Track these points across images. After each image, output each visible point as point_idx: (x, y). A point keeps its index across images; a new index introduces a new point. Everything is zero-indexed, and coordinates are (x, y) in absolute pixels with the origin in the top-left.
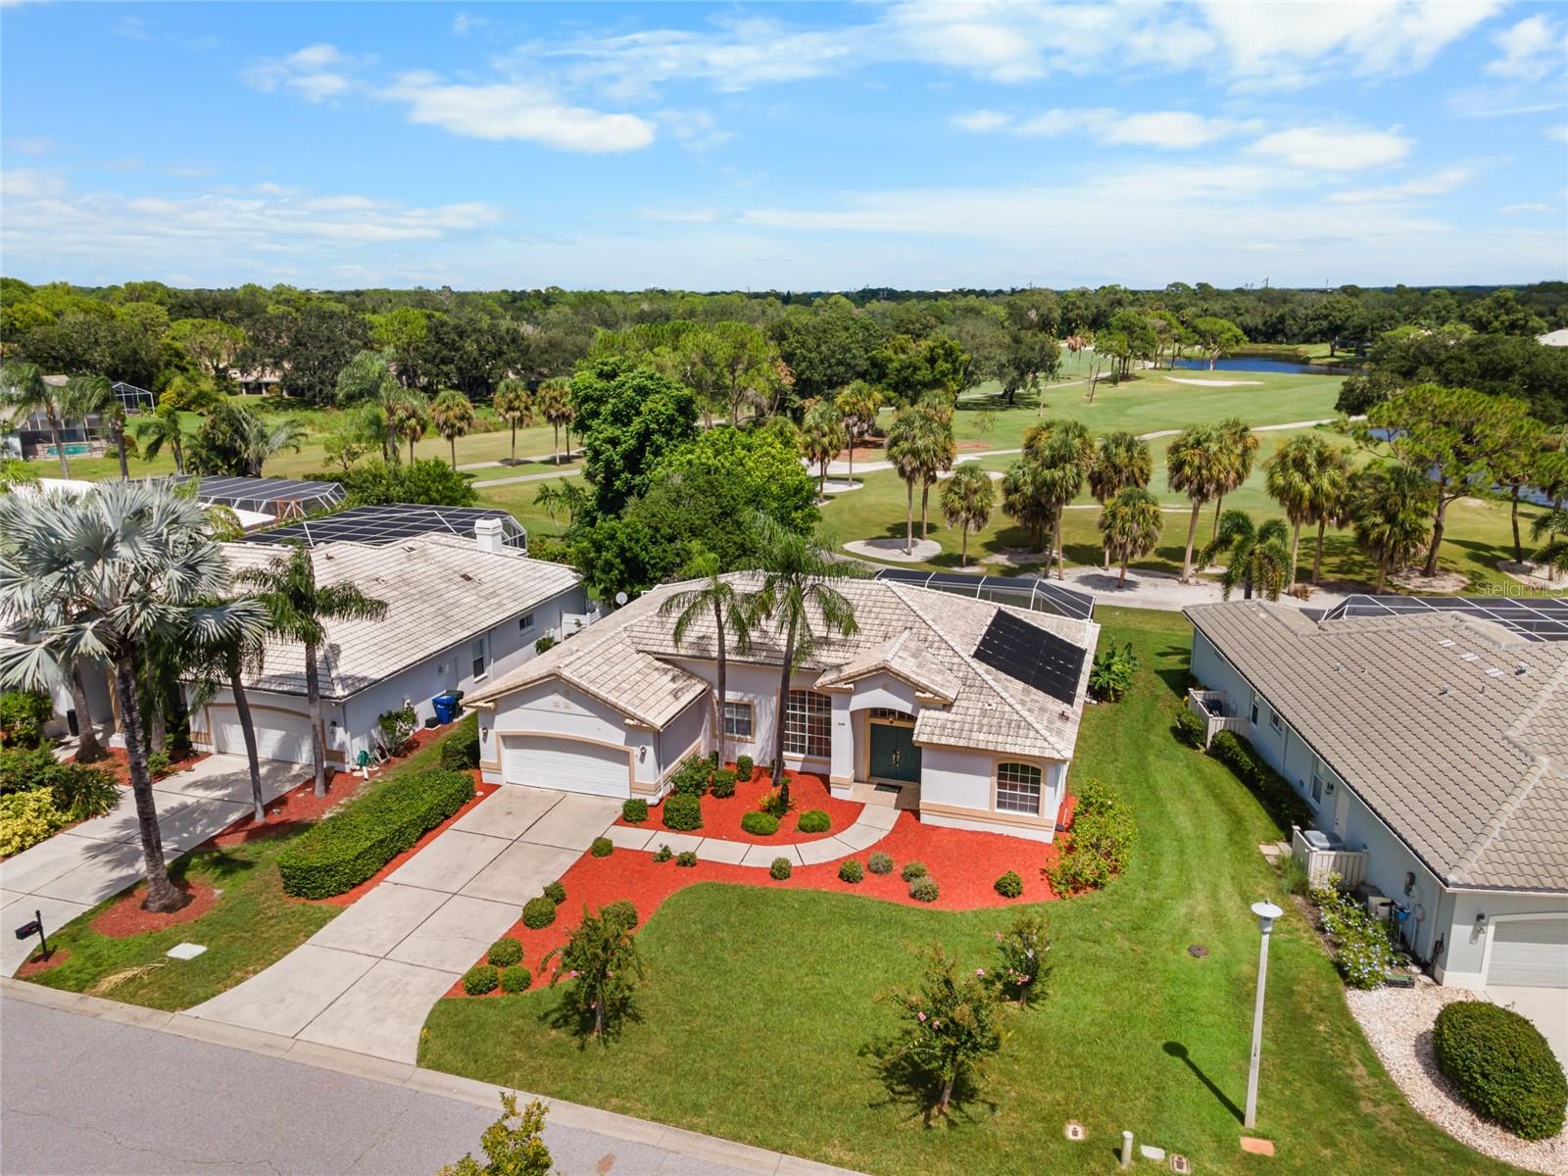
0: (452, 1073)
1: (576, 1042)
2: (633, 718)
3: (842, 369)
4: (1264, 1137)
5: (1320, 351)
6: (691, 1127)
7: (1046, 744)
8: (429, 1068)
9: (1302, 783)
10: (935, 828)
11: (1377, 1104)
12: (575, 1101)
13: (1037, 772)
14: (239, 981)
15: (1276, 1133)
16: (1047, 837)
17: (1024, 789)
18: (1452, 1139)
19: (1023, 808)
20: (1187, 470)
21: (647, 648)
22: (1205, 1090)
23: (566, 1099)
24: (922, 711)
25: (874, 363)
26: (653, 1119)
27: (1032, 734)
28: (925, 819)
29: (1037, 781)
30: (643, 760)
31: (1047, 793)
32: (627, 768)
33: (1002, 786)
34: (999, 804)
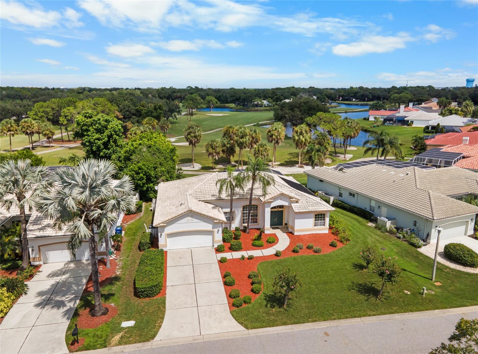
0: (260, 328)
1: (281, 310)
4: (437, 282)
6: (335, 319)
7: (327, 207)
8: (252, 329)
10: (300, 235)
11: (446, 270)
12: (301, 323)
13: (324, 215)
14: (160, 326)
15: (438, 280)
16: (327, 232)
17: (321, 220)
18: (464, 272)
19: (321, 225)
21: (201, 199)
22: (418, 276)
23: (297, 323)
24: (292, 204)
26: (324, 320)
28: (296, 234)
29: (324, 217)
30: (218, 233)
31: (327, 220)
32: (211, 236)
33: (315, 220)
34: (315, 225)
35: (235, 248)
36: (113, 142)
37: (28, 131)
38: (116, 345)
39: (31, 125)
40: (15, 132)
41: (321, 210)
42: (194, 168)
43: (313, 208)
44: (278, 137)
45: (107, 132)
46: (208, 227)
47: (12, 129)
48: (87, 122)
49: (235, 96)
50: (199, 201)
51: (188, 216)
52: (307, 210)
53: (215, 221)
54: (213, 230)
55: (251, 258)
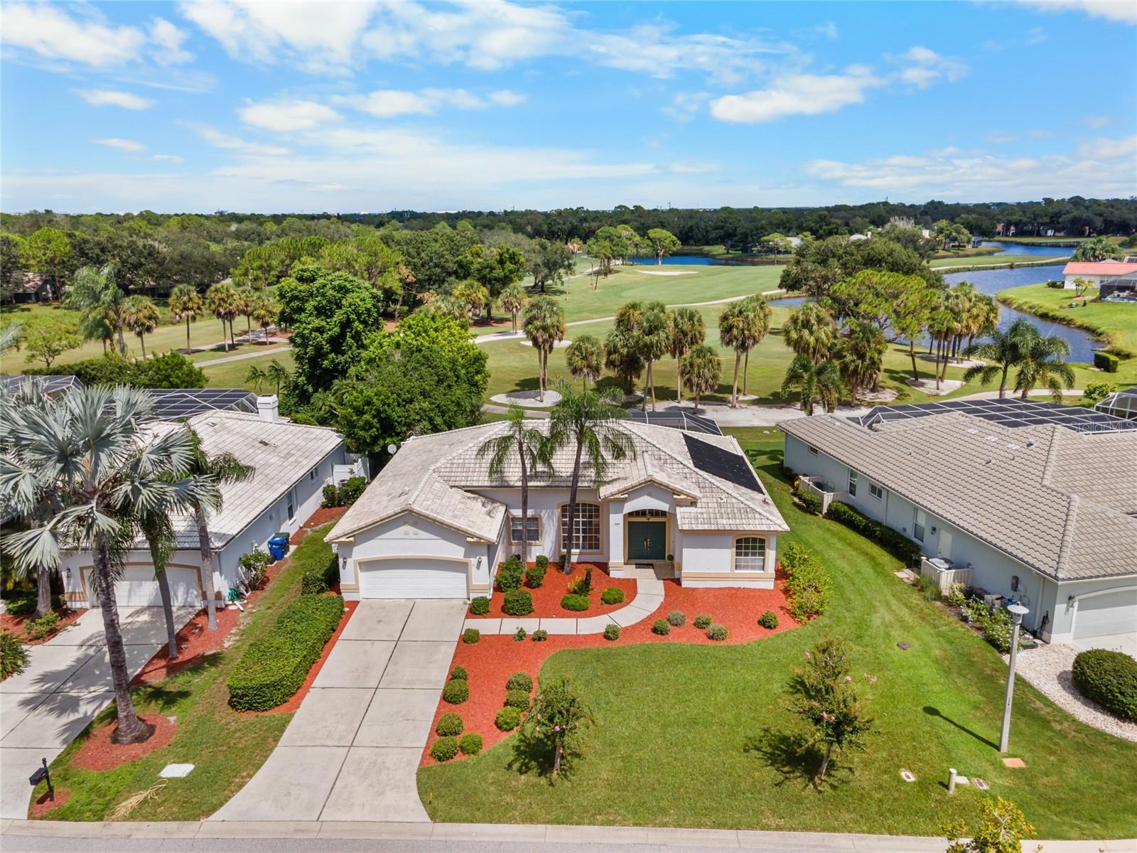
0: (464, 822)
1: (543, 781)
2: (472, 536)
3: (438, 270)
4: (1015, 756)
5: (719, 250)
6: (665, 825)
7: (769, 522)
8: (444, 821)
9: (905, 530)
10: (694, 590)
11: (1061, 723)
12: (572, 824)
13: (762, 541)
14: (241, 786)
15: (1020, 752)
16: (769, 585)
17: (754, 554)
18: (1112, 736)
19: (753, 568)
20: (735, 332)
21: (457, 484)
22: (964, 733)
23: (563, 823)
24: (678, 509)
25: (461, 265)
26: (635, 825)
27: (757, 516)
28: (685, 584)
29: (763, 548)
30: (478, 567)
31: (771, 555)
32: (464, 575)
33: (738, 554)
34: (737, 567)
35: (512, 608)
36: (352, 337)
37: (222, 310)
38: (125, 819)
39: (228, 297)
40: (198, 311)
41: (752, 528)
42: (542, 401)
43: (731, 521)
44: (746, 332)
45: (339, 316)
46: (455, 552)
47: (190, 305)
48: (300, 291)
49: (723, 227)
50: (452, 487)
51: (405, 523)
52: (713, 528)
53: (469, 539)
54: (467, 560)
55: (540, 637)
